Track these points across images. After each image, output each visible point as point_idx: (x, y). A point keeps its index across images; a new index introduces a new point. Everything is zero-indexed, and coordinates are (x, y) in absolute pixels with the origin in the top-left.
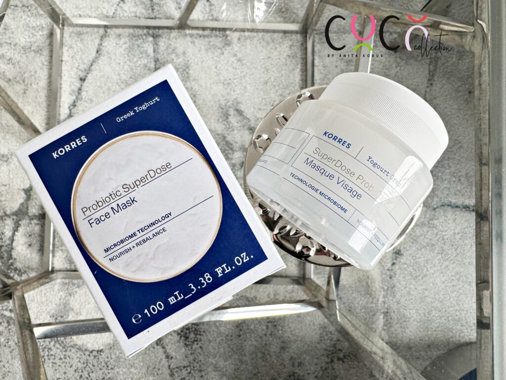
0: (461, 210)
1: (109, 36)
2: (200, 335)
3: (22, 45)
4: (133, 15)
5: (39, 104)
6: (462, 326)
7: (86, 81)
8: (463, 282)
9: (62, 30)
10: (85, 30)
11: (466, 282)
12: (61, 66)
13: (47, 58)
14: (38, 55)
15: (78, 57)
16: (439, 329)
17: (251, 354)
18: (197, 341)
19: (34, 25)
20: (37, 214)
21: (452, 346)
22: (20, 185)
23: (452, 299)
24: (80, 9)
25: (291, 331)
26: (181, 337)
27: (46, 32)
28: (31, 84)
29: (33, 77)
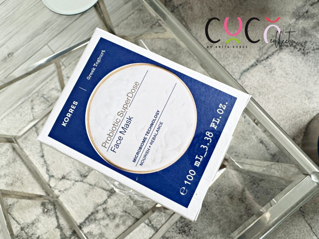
0: (251, 69)
1: (39, 128)
2: (189, 225)
3: (5, 164)
4: (42, 110)
5: (33, 183)
6: (299, 117)
7: (45, 155)
8: (281, 98)
9: (17, 143)
10: (26, 135)
11: (283, 97)
12: (29, 158)
13: (20, 160)
14: (15, 162)
15: (33, 148)
16: (291, 128)
17: (220, 213)
18: (190, 229)
19: (4, 151)
20: (71, 233)
21: (304, 130)
22: (53, 227)
23: (284, 110)
24: (18, 127)
25: (228, 187)
26: (182, 234)
27: (11, 150)
28: (22, 178)
29: (21, 174)
